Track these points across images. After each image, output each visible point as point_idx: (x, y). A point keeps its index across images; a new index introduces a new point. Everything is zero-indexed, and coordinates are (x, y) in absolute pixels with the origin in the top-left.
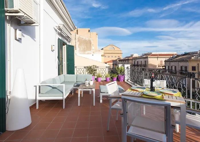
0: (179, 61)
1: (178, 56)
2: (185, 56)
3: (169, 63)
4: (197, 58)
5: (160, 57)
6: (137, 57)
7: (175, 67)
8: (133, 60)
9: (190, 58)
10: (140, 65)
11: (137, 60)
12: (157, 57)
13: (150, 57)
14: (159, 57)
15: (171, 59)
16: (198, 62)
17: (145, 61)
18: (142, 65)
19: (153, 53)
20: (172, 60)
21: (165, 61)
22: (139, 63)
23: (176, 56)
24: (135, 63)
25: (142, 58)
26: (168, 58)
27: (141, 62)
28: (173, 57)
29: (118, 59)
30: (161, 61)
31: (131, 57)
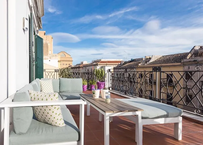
1: (126, 63)
2: (131, 63)
4: (144, 65)
5: (109, 64)
6: (87, 64)
8: (84, 67)
9: (137, 65)
10: (90, 72)
11: (87, 68)
12: (106, 64)
13: (100, 64)
15: (120, 67)
16: (145, 69)
19: (102, 60)
20: (121, 67)
21: (114, 68)
23: (123, 62)
24: (86, 71)
25: (92, 66)
26: (117, 66)
28: (121, 64)
29: (69, 66)
31: (82, 65)
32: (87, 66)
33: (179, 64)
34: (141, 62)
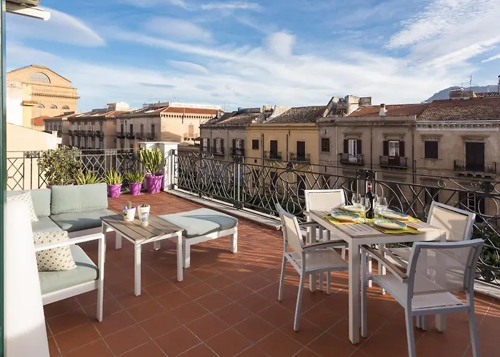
0: (229, 128)
1: (227, 115)
2: (239, 117)
3: (209, 130)
4: (261, 122)
5: (189, 114)
6: (128, 113)
7: (222, 141)
8: (118, 121)
9: (249, 121)
10: (137, 134)
11: (130, 122)
12: (182, 114)
13: (166, 114)
14: (186, 114)
15: (214, 123)
16: (263, 132)
17: (153, 126)
18: (145, 135)
19: (172, 105)
20: (215, 126)
21: (202, 127)
22: (137, 130)
23: (222, 114)
24: (124, 131)
25: (145, 117)
26: (208, 120)
27: (142, 126)
28: (216, 118)
29: (66, 114)
30: (191, 127)
31: (112, 112)
32: (130, 118)
33: (314, 124)
34: (257, 116)
